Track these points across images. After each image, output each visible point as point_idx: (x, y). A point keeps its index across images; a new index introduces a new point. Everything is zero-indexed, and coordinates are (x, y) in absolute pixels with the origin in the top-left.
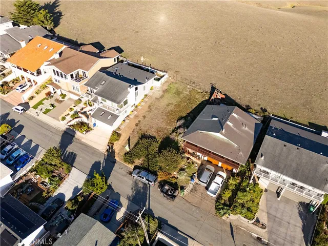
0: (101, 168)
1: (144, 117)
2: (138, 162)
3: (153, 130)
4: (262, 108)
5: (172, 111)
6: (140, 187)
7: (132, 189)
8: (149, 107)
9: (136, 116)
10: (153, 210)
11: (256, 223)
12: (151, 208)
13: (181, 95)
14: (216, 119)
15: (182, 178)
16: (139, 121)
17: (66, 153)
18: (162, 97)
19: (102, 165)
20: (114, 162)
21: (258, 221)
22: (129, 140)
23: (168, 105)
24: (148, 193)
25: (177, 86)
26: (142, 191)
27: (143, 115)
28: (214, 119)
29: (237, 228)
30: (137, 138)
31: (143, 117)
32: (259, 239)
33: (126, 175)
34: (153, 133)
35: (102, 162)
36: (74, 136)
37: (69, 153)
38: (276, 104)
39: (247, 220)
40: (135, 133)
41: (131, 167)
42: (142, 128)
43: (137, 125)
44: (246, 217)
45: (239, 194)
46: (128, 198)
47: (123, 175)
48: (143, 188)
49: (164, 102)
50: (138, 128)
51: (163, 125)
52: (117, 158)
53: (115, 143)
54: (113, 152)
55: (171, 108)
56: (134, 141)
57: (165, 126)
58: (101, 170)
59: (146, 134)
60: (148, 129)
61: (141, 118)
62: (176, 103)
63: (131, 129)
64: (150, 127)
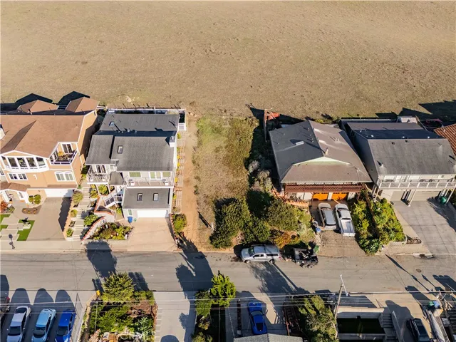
0: (193, 272)
1: (197, 178)
2: (236, 239)
3: (225, 190)
4: (322, 115)
5: (228, 156)
6: (264, 270)
7: (256, 277)
8: (194, 162)
9: (187, 182)
10: (303, 287)
11: (409, 241)
12: (298, 286)
13: (224, 132)
14: (302, 143)
15: (304, 232)
16: (196, 186)
18: (200, 143)
19: (189, 269)
20: (202, 257)
21: (409, 239)
22: (201, 217)
23: (217, 150)
24: (281, 274)
25: (208, 121)
26: (269, 272)
27: (194, 176)
28: (298, 144)
29: (397, 257)
30: (211, 209)
32: (422, 256)
33: (233, 265)
34: (225, 194)
35: (186, 265)
36: (110, 251)
38: (331, 105)
39: (400, 243)
40: (203, 204)
41: (230, 251)
42: (208, 193)
43: (196, 193)
44: (398, 240)
45: (376, 218)
46: (263, 291)
47: (230, 267)
48: (268, 269)
49: (208, 149)
50: (201, 196)
51: (232, 179)
52: (202, 249)
53: (184, 230)
54: (190, 244)
55: (223, 153)
56: (210, 216)
57: (235, 179)
58: (194, 275)
59: (219, 199)
60: (217, 192)
61: (195, 182)
62: (225, 145)
63: (192, 201)
64: (216, 188)
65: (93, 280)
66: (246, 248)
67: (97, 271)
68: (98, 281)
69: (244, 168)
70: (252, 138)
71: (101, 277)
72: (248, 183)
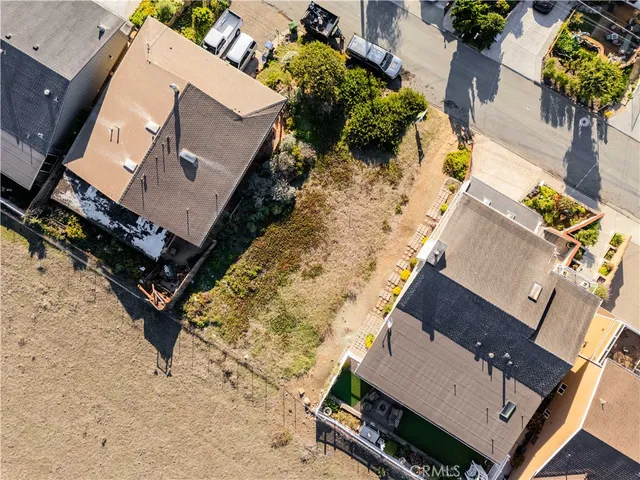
0: (474, 83)
1: (386, 229)
3: (358, 179)
5: (307, 247)
6: (382, 38)
7: (399, 32)
8: (373, 266)
9: (408, 230)
13: (274, 314)
15: (293, 52)
16: (399, 212)
17: (570, 125)
18: (336, 306)
19: (476, 92)
20: (449, 104)
22: (421, 154)
23: (318, 270)
24: (366, 26)
26: (379, 30)
27: (391, 236)
30: (399, 158)
31: (390, 230)
33: (417, 70)
34: (362, 172)
35: (477, 99)
37: (561, 125)
40: (406, 175)
42: (388, 188)
43: (405, 202)
46: (405, 11)
47: (423, 69)
48: (377, 36)
49: (327, 284)
50: (401, 190)
51: (333, 195)
53: (455, 150)
54: (457, 130)
55: (310, 258)
56: (406, 148)
57: (326, 192)
58: (475, 79)
59: (378, 169)
60: (371, 183)
61: (395, 222)
62: (293, 276)
63: (419, 188)
64: (369, 191)
65: (606, 142)
66: (386, 75)
67: (597, 153)
68: (600, 137)
69: (297, 206)
70: (233, 267)
71: (594, 141)
72: (313, 173)
